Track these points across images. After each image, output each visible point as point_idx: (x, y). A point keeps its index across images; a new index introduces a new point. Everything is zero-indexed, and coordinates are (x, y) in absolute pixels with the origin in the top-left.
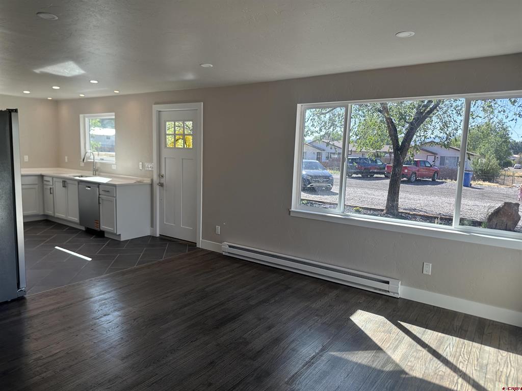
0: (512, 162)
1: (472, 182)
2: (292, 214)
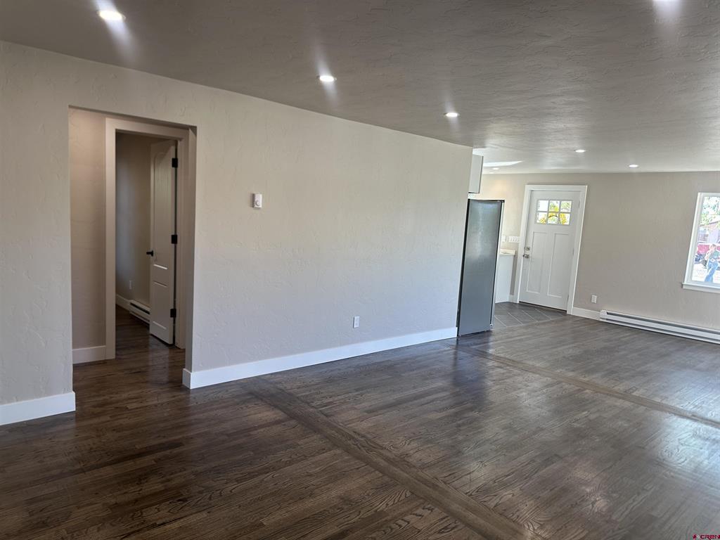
2: (684, 287)
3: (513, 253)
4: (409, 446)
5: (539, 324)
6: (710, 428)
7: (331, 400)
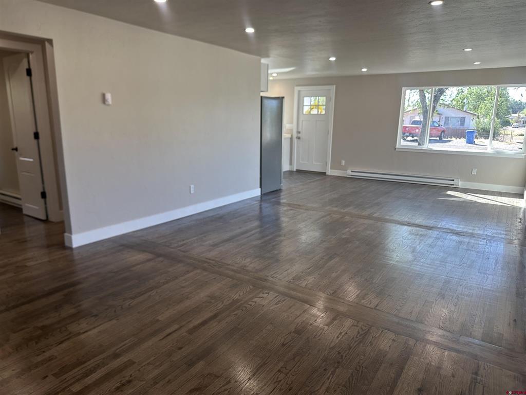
0: (511, 121)
1: (475, 140)
2: (397, 150)
3: (289, 136)
4: (245, 262)
5: (310, 182)
6: (418, 229)
7: (184, 242)
